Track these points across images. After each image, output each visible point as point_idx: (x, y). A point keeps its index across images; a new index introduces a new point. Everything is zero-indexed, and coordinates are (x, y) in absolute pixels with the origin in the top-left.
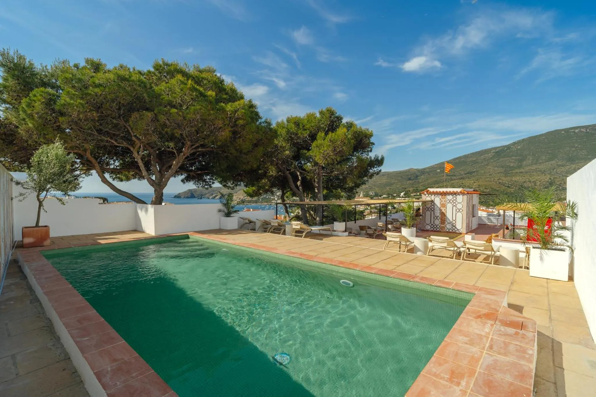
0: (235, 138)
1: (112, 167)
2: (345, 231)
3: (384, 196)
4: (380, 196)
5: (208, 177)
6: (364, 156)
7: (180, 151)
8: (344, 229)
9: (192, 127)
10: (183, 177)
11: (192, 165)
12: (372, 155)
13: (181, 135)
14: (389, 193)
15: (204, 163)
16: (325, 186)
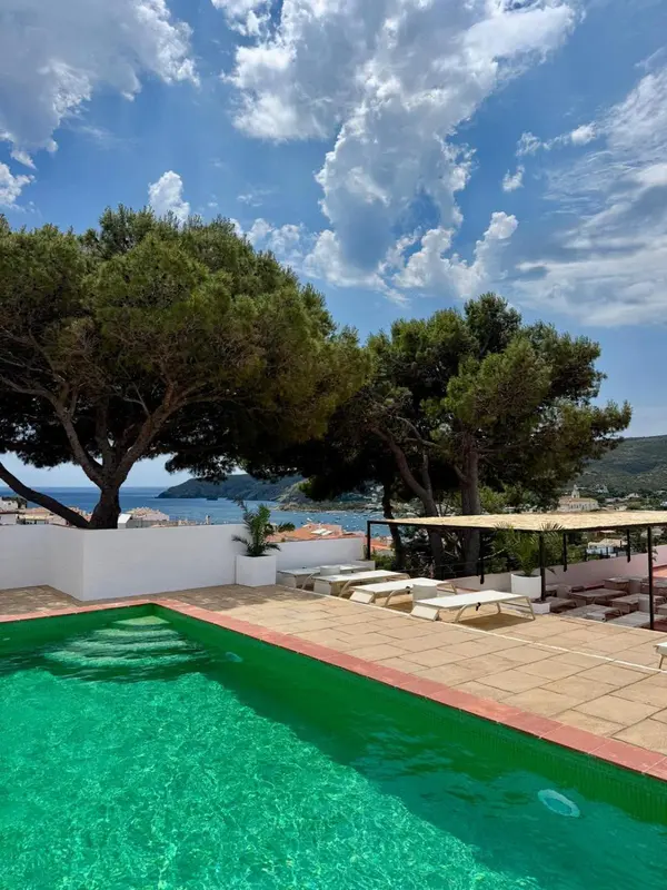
0: (274, 371)
1: (20, 438)
2: (543, 599)
3: (632, 495)
4: (622, 496)
5: (221, 458)
6: (579, 406)
7: (154, 403)
8: (539, 595)
9: (178, 348)
10: (168, 457)
11: (186, 432)
12: (599, 403)
13: (156, 366)
14: (644, 488)
15: (211, 427)
16: (485, 477)
